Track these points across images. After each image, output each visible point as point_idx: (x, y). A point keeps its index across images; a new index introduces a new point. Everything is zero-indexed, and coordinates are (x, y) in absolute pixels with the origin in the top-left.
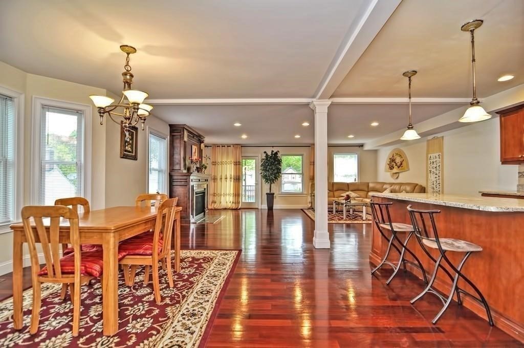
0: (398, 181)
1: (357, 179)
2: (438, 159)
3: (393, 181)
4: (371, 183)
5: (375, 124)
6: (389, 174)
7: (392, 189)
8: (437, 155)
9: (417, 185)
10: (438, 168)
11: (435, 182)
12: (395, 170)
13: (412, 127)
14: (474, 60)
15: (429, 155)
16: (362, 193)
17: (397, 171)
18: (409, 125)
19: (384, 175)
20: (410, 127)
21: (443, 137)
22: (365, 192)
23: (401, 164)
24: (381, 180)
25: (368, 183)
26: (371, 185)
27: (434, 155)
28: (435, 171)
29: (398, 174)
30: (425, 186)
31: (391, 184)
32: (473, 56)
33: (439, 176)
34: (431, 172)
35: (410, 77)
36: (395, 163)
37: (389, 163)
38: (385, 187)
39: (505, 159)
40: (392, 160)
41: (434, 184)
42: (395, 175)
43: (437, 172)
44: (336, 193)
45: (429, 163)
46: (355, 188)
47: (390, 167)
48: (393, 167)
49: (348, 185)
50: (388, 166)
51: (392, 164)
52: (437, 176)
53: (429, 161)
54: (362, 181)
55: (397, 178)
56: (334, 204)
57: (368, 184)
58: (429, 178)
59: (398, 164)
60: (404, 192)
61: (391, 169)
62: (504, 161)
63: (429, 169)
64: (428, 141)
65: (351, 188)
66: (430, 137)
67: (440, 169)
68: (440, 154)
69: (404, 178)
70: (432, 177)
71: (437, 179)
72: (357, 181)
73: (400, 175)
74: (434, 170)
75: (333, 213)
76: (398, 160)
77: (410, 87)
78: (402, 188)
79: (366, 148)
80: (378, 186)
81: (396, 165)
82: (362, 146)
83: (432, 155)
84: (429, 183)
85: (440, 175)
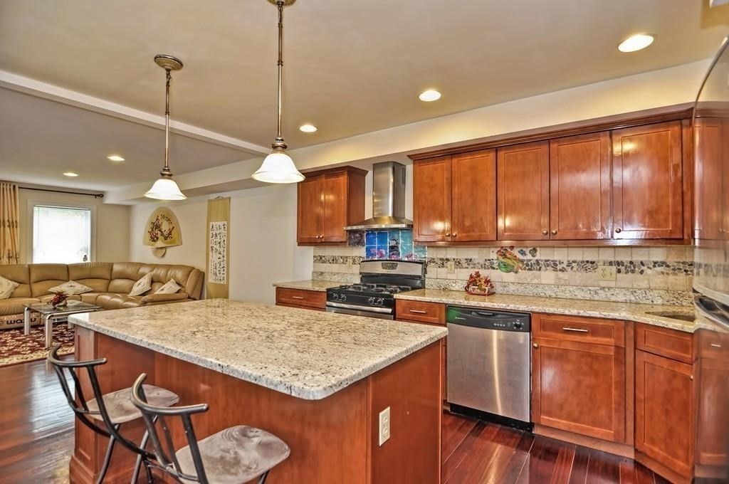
0: (166, 261)
1: (89, 257)
2: (222, 230)
3: (155, 260)
4: (118, 263)
5: (116, 158)
6: (149, 249)
7: (154, 275)
8: (221, 223)
9: (193, 268)
10: (222, 243)
11: (218, 266)
12: (160, 244)
13: (170, 175)
14: (280, 62)
15: (211, 224)
16: (99, 284)
17: (163, 245)
18: (164, 170)
19: (142, 251)
20: (166, 174)
21: (230, 198)
22: (106, 281)
23: (170, 233)
24: (136, 259)
25: (111, 265)
26: (117, 268)
27: (218, 223)
28: (218, 249)
29: (164, 250)
30: (205, 272)
31: (154, 266)
32: (280, 54)
33: (223, 257)
34: (212, 249)
35: (168, 70)
36: (160, 231)
37: (150, 230)
38: (142, 270)
39: (302, 239)
40: (156, 226)
41: (217, 267)
42: (160, 250)
43: (222, 250)
44: (37, 288)
45: (211, 235)
46: (85, 273)
47: (151, 237)
48: (157, 238)
49: (67, 268)
50: (148, 235)
51: (155, 232)
52: (221, 256)
53: (211, 232)
54: (99, 261)
55: (163, 256)
56: (26, 313)
57: (110, 267)
58: (210, 258)
59: (165, 233)
60: (172, 280)
61: (154, 241)
62: (301, 242)
63: (211, 245)
64: (210, 201)
65: (73, 274)
66: (213, 196)
67: (225, 246)
68: (226, 223)
69: (173, 256)
70: (214, 258)
71: (222, 260)
72: (89, 261)
73: (168, 250)
74: (217, 247)
75: (23, 333)
76: (165, 227)
77: (168, 90)
78: (169, 273)
79: (109, 200)
80: (130, 270)
81: (162, 235)
82: (100, 195)
83: (214, 223)
84: (210, 266)
85: (225, 254)
